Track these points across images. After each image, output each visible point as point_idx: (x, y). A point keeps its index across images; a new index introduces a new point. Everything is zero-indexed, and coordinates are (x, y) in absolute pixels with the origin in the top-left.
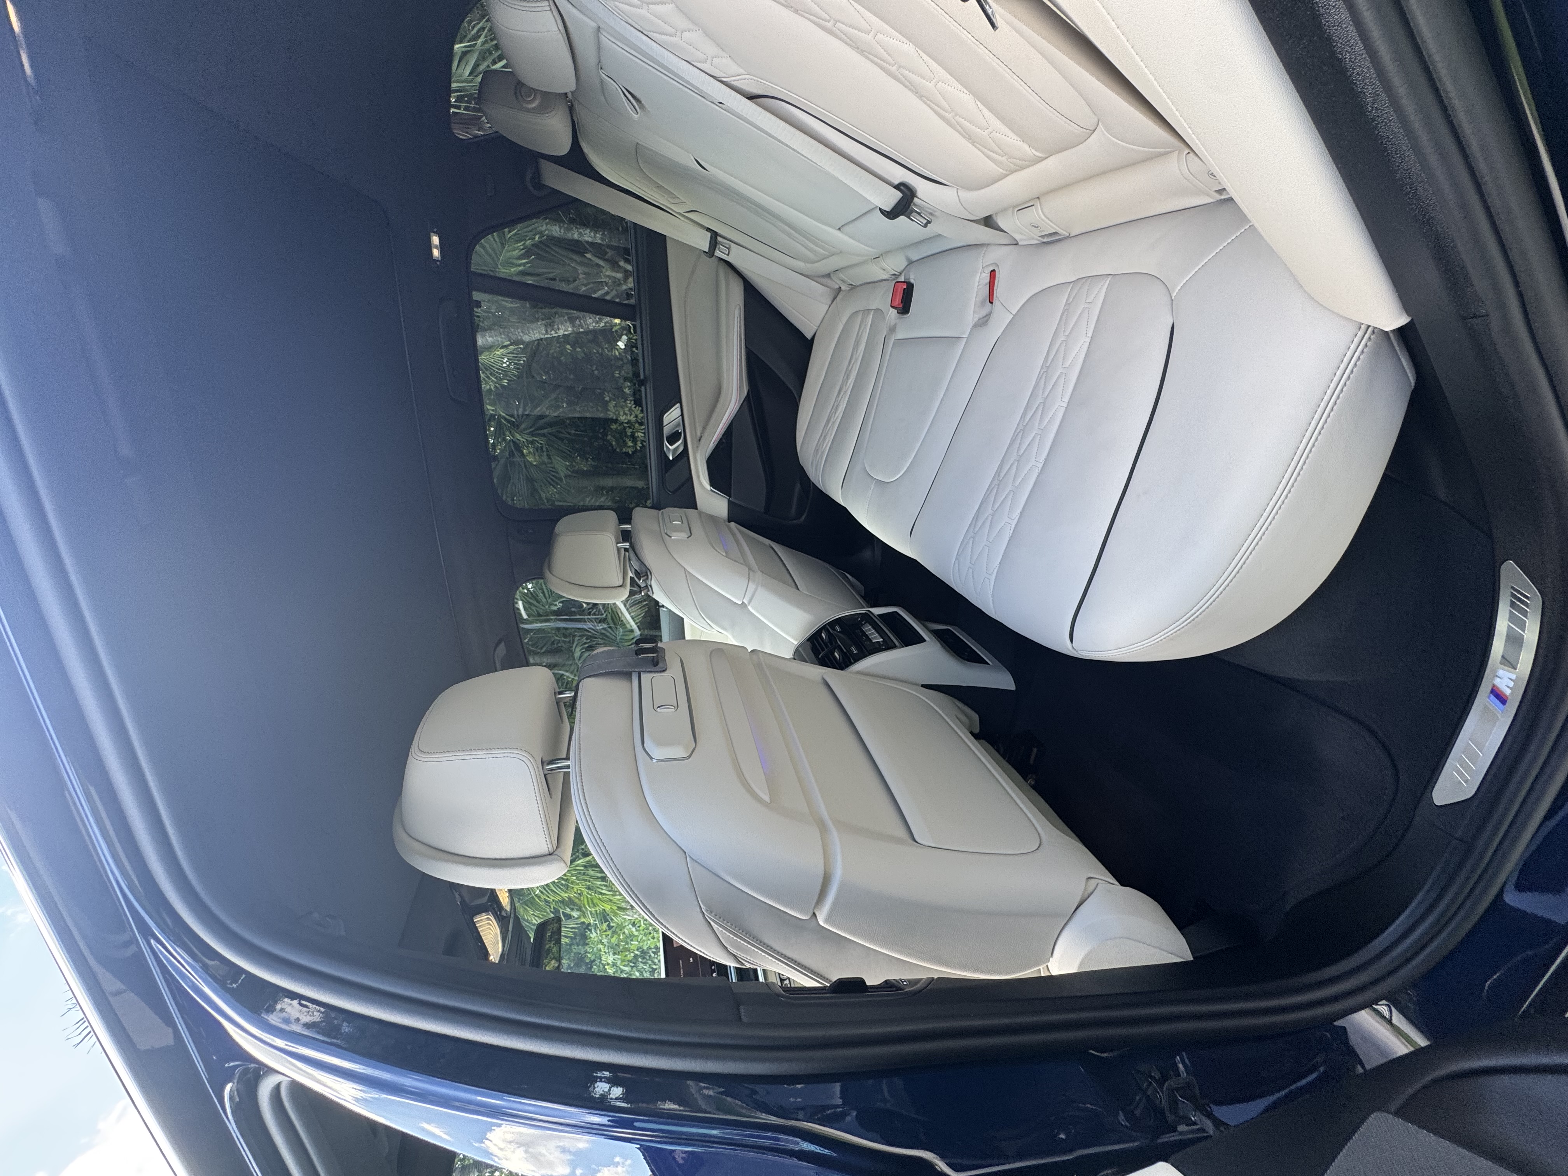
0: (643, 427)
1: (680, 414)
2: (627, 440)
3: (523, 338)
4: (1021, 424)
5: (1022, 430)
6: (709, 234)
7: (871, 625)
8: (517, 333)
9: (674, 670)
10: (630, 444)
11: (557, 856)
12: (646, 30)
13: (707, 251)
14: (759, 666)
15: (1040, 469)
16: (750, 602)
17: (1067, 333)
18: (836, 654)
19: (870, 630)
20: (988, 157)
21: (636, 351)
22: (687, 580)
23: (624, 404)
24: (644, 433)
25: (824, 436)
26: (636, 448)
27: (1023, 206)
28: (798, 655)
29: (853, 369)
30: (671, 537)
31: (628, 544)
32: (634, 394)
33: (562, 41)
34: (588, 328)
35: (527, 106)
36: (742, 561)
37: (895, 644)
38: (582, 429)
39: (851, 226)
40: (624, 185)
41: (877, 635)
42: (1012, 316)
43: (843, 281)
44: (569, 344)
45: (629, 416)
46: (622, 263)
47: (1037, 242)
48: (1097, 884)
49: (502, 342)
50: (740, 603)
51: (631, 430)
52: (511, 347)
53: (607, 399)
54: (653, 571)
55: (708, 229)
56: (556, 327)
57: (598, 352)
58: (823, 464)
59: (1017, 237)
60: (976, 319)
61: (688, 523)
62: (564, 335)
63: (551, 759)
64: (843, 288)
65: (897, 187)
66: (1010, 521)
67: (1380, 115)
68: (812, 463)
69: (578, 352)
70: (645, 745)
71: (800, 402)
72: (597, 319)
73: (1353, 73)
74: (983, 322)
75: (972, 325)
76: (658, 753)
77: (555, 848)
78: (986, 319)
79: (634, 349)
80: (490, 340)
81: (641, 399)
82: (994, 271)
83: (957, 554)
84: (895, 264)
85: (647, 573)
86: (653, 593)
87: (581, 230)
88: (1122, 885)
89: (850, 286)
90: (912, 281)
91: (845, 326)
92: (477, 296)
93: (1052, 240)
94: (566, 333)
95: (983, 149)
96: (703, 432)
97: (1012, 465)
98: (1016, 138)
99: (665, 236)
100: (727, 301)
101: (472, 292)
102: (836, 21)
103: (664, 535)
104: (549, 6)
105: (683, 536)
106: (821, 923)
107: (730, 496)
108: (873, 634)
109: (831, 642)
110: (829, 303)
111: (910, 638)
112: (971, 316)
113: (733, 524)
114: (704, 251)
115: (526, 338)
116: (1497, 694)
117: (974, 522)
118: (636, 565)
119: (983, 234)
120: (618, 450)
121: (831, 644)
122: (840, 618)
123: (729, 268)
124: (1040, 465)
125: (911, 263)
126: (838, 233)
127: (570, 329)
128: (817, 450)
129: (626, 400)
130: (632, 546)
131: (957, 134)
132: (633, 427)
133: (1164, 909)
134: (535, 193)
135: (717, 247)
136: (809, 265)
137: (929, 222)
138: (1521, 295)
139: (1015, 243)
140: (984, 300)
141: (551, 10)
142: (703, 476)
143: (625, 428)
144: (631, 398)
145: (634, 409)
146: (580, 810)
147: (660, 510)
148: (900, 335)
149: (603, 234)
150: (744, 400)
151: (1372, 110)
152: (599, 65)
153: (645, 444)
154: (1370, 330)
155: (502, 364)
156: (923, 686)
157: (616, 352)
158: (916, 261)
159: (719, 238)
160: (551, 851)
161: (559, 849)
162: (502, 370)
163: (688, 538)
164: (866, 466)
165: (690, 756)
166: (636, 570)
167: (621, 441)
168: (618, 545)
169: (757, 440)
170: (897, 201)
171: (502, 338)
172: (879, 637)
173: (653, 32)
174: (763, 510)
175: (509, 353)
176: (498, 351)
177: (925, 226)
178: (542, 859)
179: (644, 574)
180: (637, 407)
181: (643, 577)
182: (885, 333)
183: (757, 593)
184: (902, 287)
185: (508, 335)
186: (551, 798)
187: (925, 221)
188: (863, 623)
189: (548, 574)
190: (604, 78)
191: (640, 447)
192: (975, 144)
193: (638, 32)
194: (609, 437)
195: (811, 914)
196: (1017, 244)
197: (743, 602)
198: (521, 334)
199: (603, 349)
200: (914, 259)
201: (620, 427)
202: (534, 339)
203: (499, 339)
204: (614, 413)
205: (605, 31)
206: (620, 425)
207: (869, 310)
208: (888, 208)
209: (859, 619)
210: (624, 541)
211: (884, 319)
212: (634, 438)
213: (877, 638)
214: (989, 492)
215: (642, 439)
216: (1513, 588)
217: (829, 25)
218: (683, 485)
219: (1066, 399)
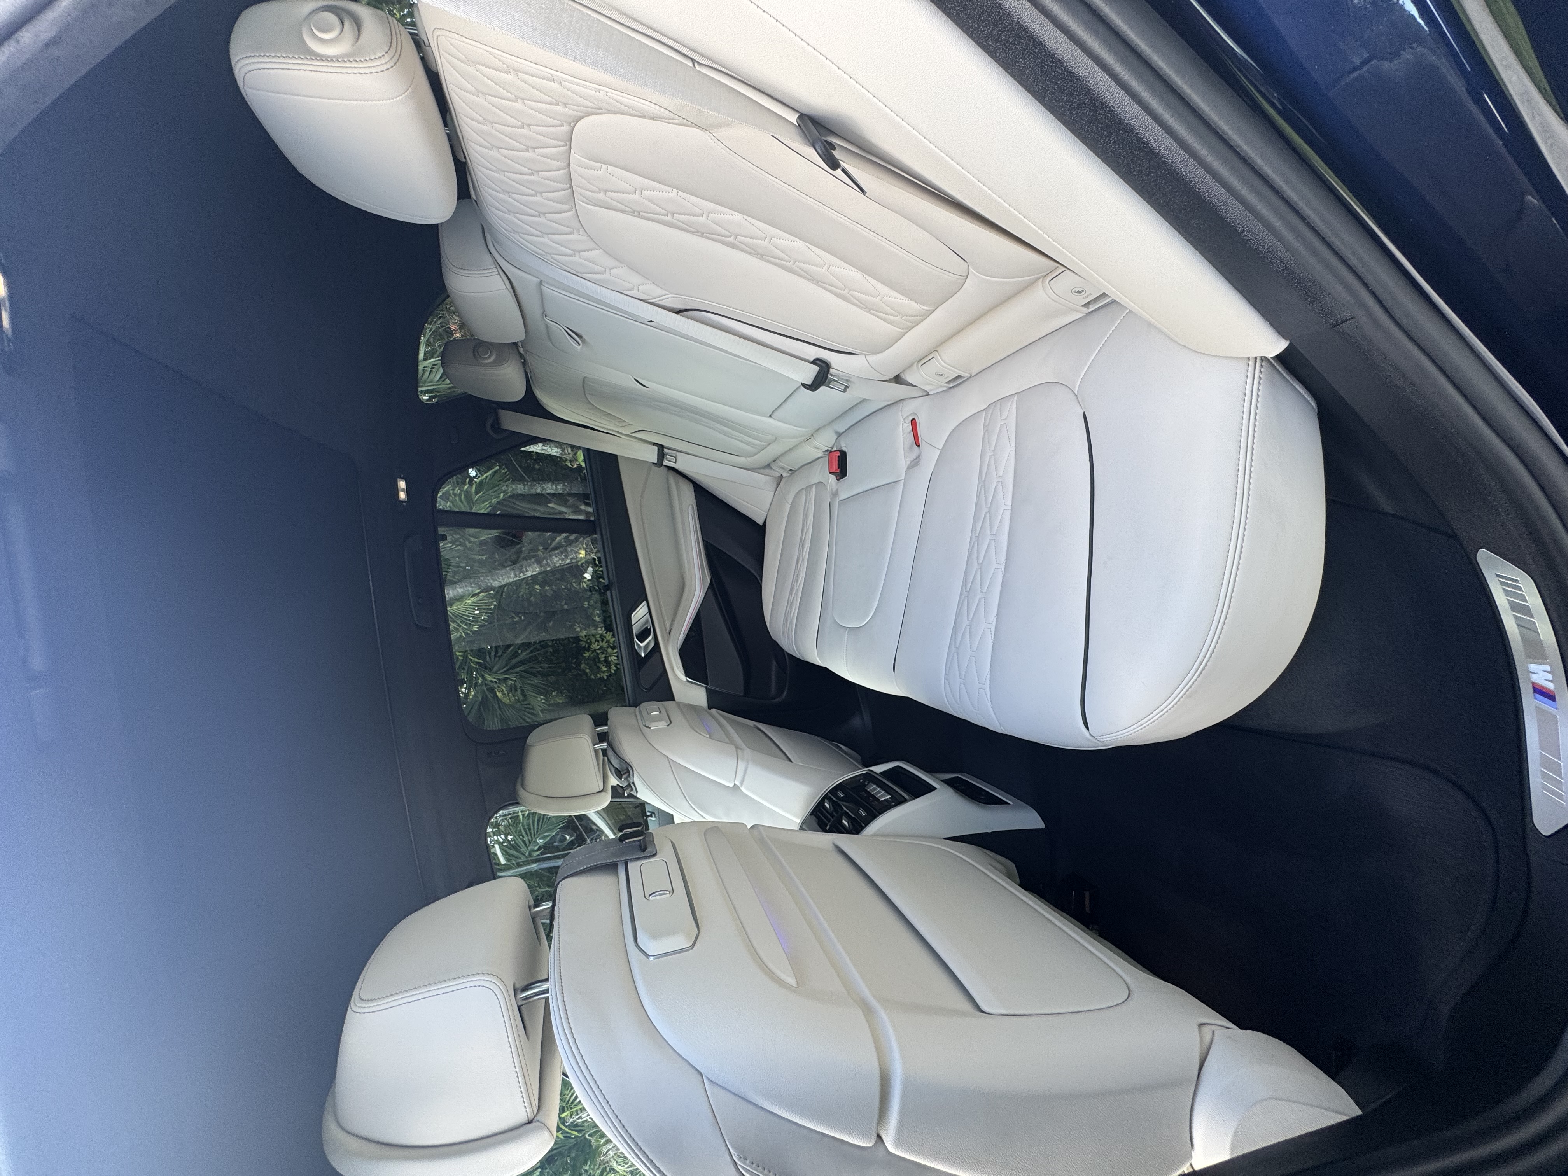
0: (615, 651)
1: (647, 611)
2: (601, 666)
3: (493, 585)
4: (973, 536)
5: (976, 540)
6: (656, 448)
7: (875, 784)
8: (486, 581)
9: (665, 853)
10: (604, 669)
11: (538, 1122)
12: (581, 273)
13: (656, 462)
14: (762, 842)
15: (1003, 570)
16: (742, 784)
17: (993, 448)
18: (844, 821)
19: (875, 789)
20: (884, 320)
21: (603, 581)
22: (673, 772)
23: (595, 631)
24: (617, 656)
25: (790, 605)
26: (611, 672)
27: (924, 359)
28: (805, 826)
29: (807, 538)
30: (650, 728)
31: (606, 744)
32: (604, 621)
33: (510, 295)
34: (555, 566)
35: (483, 362)
36: (727, 740)
37: (905, 798)
38: (556, 662)
39: (779, 410)
40: (575, 419)
41: (883, 792)
42: (940, 451)
43: (783, 468)
44: (538, 584)
45: (600, 642)
46: (583, 507)
47: (945, 389)
48: (1213, 1032)
49: (473, 591)
50: (732, 785)
51: (604, 655)
52: (482, 594)
53: (578, 629)
54: (635, 766)
55: (655, 444)
56: (524, 569)
57: (566, 588)
58: (794, 631)
59: (927, 388)
60: (908, 463)
61: (666, 712)
62: (532, 576)
63: (526, 983)
64: (784, 475)
65: (814, 362)
66: (989, 626)
67: (1194, 175)
68: (783, 633)
69: (546, 590)
70: (639, 942)
71: (761, 580)
72: (563, 557)
73: (1160, 150)
74: (915, 463)
75: (905, 468)
76: (653, 947)
77: (535, 1111)
78: (917, 460)
79: (601, 580)
80: (460, 590)
81: (611, 624)
82: (914, 419)
83: (945, 674)
84: (826, 441)
85: (628, 769)
86: (637, 791)
87: (544, 485)
88: (1241, 1029)
89: (790, 472)
90: (844, 449)
91: (792, 505)
92: (441, 530)
93: (957, 381)
94: (534, 573)
95: (879, 314)
96: (672, 625)
97: (975, 574)
98: (905, 298)
99: (616, 456)
100: (681, 504)
101: (437, 528)
102: (737, 236)
103: (642, 727)
104: (498, 271)
105: (663, 725)
106: (891, 1148)
107: (707, 684)
108: (879, 792)
109: (835, 810)
110: (774, 489)
111: (920, 789)
112: (903, 463)
113: (714, 711)
114: (654, 463)
115: (496, 584)
116: (1540, 691)
117: (954, 635)
118: (616, 763)
119: (899, 391)
120: (593, 677)
121: (837, 813)
122: (841, 783)
123: (678, 475)
124: (1003, 567)
125: (839, 435)
126: (770, 420)
127: (538, 569)
128: (786, 620)
129: (596, 628)
130: (610, 745)
131: (854, 307)
132: (605, 653)
133: (1299, 1051)
134: (497, 437)
135: (665, 457)
136: (749, 459)
137: (847, 387)
138: (1373, 294)
139: (925, 394)
140: (912, 446)
141: (499, 274)
142: (678, 669)
143: (598, 654)
144: (602, 625)
145: (605, 635)
146: (567, 1047)
147: (636, 707)
148: (843, 496)
149: (564, 485)
150: (708, 588)
151: (1187, 174)
152: (544, 313)
153: (618, 667)
154: (1258, 360)
155: (474, 612)
156: (945, 839)
157: (584, 584)
158: (844, 432)
159: (666, 450)
160: (531, 1117)
161: (540, 1114)
162: (473, 617)
163: (668, 726)
164: (836, 618)
165: (693, 945)
166: (616, 768)
167: (595, 667)
168: (595, 746)
169: (725, 621)
170: (815, 374)
171: (473, 587)
172: (886, 794)
173: (586, 273)
174: (742, 694)
175: (480, 600)
176: (469, 600)
177: (844, 391)
178: (522, 1129)
179: (625, 771)
180: (609, 633)
181: (624, 774)
182: (829, 500)
183: (748, 772)
184: (836, 456)
185: (478, 584)
186: (528, 1038)
187: (843, 387)
188: (866, 783)
189: (522, 792)
190: (548, 323)
191: (614, 670)
192: (872, 311)
193: (573, 276)
194: (583, 666)
195: (874, 1137)
196: (928, 394)
197: (735, 784)
198: (491, 581)
199: (571, 584)
200: (841, 431)
201: (593, 654)
202: (503, 583)
203: (470, 589)
204: (586, 642)
205: (547, 283)
206: (593, 652)
207: (811, 486)
208: (809, 382)
209: (861, 781)
210: (601, 741)
211: (827, 489)
212: (607, 663)
213: (884, 796)
214: (960, 606)
215: (616, 662)
216: (1498, 576)
217: (731, 240)
218: (659, 679)
219: (1009, 502)
